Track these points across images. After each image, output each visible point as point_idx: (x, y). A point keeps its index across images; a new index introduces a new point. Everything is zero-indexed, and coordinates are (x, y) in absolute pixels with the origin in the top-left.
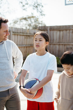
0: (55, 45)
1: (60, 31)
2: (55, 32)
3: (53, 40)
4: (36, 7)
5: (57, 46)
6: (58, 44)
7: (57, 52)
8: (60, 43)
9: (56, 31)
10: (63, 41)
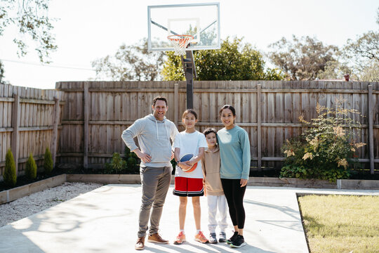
0: (104, 126)
1: (114, 93)
2: (102, 97)
3: (99, 113)
4: (30, 26)
5: (109, 129)
6: (112, 123)
7: (108, 142)
8: (116, 122)
9: (104, 95)
10: (121, 116)
